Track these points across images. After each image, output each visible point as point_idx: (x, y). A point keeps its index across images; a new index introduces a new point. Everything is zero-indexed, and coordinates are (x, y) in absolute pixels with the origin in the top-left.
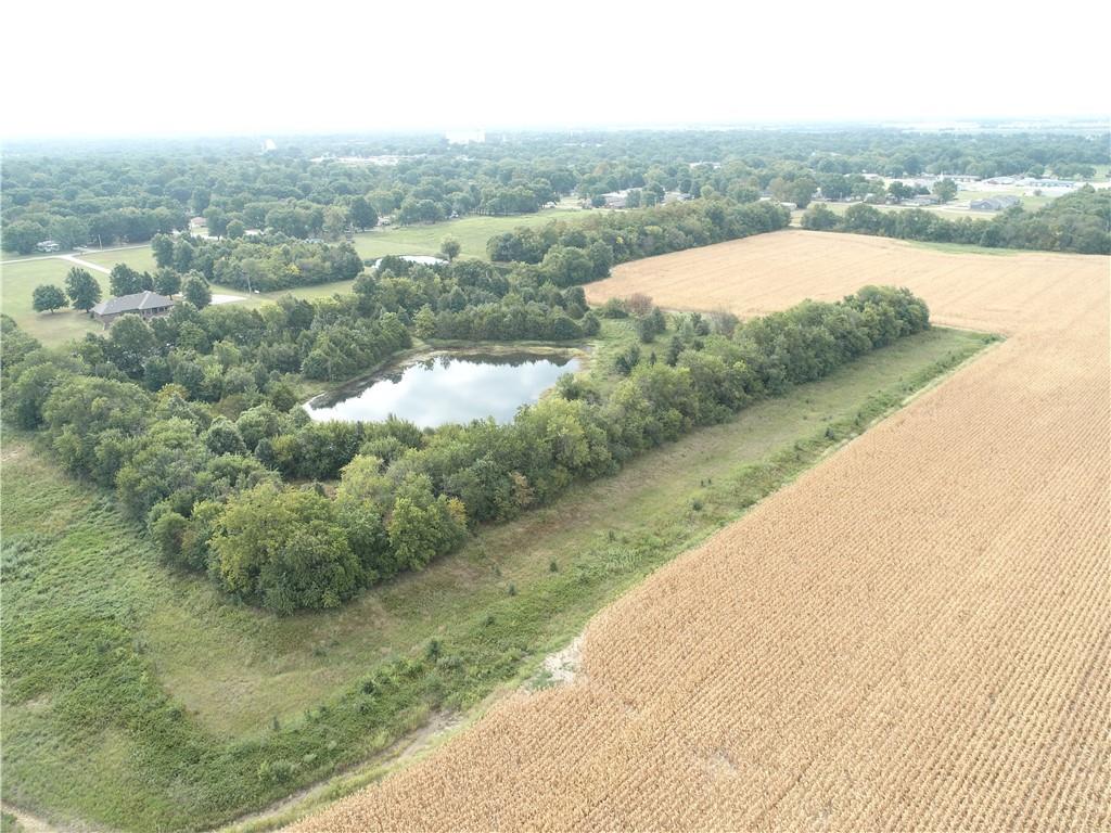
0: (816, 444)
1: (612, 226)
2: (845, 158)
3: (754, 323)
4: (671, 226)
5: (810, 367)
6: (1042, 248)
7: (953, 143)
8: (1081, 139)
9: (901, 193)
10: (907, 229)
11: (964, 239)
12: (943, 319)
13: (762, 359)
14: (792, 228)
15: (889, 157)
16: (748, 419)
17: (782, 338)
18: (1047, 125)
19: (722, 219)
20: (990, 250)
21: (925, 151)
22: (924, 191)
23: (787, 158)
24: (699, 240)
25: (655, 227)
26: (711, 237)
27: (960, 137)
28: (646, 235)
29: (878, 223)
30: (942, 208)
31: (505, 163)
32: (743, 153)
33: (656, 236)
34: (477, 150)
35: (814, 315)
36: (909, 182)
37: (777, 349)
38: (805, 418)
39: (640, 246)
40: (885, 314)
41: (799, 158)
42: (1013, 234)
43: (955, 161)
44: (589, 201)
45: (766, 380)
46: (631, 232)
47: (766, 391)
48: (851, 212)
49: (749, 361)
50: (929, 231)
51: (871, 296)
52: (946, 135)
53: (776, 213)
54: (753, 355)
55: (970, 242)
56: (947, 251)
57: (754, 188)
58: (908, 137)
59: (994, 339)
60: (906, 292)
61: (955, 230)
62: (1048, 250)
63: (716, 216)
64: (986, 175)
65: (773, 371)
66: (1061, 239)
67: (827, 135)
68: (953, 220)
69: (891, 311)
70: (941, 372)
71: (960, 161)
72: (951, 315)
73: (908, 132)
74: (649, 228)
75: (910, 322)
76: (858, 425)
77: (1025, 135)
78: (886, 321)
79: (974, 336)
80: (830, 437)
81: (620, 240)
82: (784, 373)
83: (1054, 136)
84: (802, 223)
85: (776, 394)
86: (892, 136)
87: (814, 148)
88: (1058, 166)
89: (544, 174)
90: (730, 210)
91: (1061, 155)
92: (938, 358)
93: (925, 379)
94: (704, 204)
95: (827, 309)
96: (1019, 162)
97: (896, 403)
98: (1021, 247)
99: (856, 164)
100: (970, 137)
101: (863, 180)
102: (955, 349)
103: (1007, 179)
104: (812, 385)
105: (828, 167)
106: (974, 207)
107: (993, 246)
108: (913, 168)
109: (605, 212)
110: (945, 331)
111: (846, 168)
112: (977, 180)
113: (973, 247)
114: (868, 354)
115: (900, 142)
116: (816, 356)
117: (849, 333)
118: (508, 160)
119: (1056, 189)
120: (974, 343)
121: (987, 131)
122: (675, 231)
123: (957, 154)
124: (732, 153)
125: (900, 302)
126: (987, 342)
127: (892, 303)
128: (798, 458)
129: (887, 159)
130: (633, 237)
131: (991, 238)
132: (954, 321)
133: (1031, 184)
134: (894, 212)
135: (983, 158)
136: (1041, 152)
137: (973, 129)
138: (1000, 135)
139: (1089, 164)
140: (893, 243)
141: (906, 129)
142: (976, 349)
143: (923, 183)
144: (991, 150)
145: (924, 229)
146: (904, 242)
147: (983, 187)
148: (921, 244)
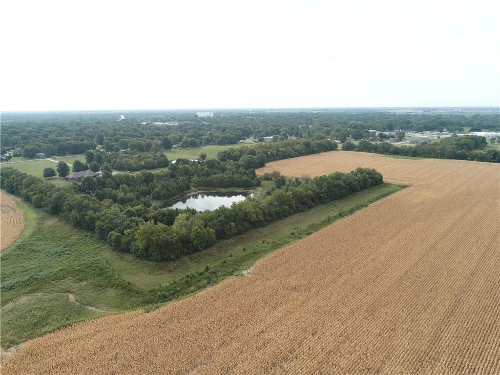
0: (335, 217)
1: (266, 148)
2: (363, 124)
3: (315, 178)
4: (289, 148)
5: (336, 194)
6: (433, 157)
7: (410, 118)
8: (463, 117)
9: (382, 137)
10: (383, 150)
11: (404, 154)
12: (389, 180)
13: (318, 190)
14: (338, 150)
15: (380, 123)
16: (312, 211)
17: (325, 183)
18: (452, 111)
19: (310, 146)
20: (414, 158)
21: (396, 121)
22: (393, 137)
23: (339, 123)
24: (300, 154)
25: (283, 149)
26: (305, 152)
27: (413, 115)
28: (279, 151)
29: (371, 148)
30: (399, 143)
31: (223, 124)
32: (321, 122)
33: (283, 152)
34: (211, 120)
35: (338, 176)
36: (387, 133)
37: (324, 188)
38: (333, 210)
39: (277, 155)
40: (365, 177)
41: (345, 123)
42: (422, 151)
43: (407, 125)
44: (257, 140)
45: (320, 198)
46: (273, 150)
47: (320, 202)
48: (360, 144)
49: (314, 191)
50: (391, 151)
51: (360, 171)
52: (408, 115)
53: (331, 144)
54: (315, 189)
55: (406, 155)
56: (397, 158)
57: (323, 135)
58: (392, 115)
59: (406, 187)
60: (374, 170)
61: (401, 151)
62: (436, 158)
63: (307, 145)
64: (420, 130)
65: (323, 195)
66: (440, 153)
67: (358, 115)
68: (399, 147)
69: (367, 176)
70: (384, 197)
71: (410, 125)
72: (392, 179)
73: (392, 113)
74: (280, 149)
75: (375, 180)
76: (351, 212)
77: (441, 115)
78: (365, 180)
79: (399, 186)
80: (341, 215)
81: (269, 153)
82: (326, 196)
84: (342, 148)
85: (323, 203)
86: (385, 115)
87: (352, 120)
88: (449, 127)
89: (239, 129)
90: (313, 143)
91: (453, 124)
92: (384, 193)
93: (378, 199)
94: (303, 140)
95: (343, 175)
96: (433, 126)
97: (366, 206)
98: (425, 157)
99: (367, 126)
100: (418, 116)
101: (368, 132)
102: (391, 190)
103: (428, 132)
104: (337, 201)
105: (356, 127)
106: (411, 143)
107: (415, 156)
108: (390, 127)
109: (263, 143)
110: (389, 184)
111: (363, 127)
112: (416, 133)
113: (408, 157)
114: (358, 191)
115: (388, 118)
116: (338, 191)
117: (351, 183)
118: (224, 124)
119: (446, 135)
120: (398, 188)
121: (425, 113)
122: (291, 150)
123: (409, 122)
124: (317, 121)
125: (371, 173)
126: (403, 188)
127: (368, 174)
128: (329, 221)
129: (380, 124)
130: (274, 152)
131: (414, 153)
132: (393, 181)
133: (437, 134)
134: (377, 144)
135: (419, 124)
136: (444, 122)
137: (421, 112)
138: (430, 115)
139: (462, 126)
140: (377, 155)
141: (392, 112)
142: (398, 190)
143: (393, 133)
144: (424, 121)
145: (389, 150)
146: (381, 155)
147: (418, 135)
148: (387, 156)
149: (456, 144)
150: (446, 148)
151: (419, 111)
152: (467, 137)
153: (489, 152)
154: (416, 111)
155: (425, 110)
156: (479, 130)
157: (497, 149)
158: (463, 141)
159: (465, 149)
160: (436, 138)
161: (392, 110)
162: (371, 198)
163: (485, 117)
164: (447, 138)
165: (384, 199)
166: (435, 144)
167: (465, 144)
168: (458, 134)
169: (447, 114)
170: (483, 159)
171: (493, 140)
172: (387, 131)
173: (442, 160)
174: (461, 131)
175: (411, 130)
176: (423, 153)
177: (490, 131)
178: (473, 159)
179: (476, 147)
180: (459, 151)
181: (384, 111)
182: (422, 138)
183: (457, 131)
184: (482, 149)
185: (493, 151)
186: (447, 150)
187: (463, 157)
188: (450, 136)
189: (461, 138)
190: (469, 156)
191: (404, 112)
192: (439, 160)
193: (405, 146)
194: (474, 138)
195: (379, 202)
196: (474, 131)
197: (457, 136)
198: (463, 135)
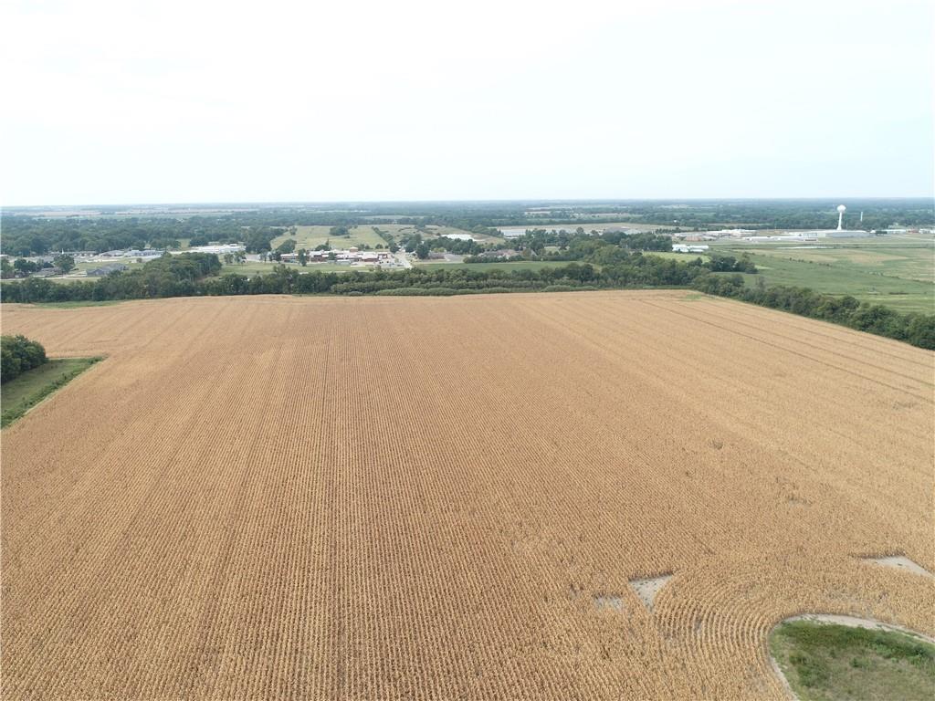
6: (137, 297)
7: (77, 227)
8: (174, 221)
9: (25, 268)
10: (31, 295)
11: (79, 297)
12: (58, 354)
18: (153, 211)
20: (99, 303)
21: (49, 233)
22: (47, 265)
27: (82, 222)
30: (65, 277)
36: (35, 260)
42: (115, 289)
43: (75, 241)
50: (50, 294)
52: (70, 221)
55: (85, 299)
58: (37, 223)
59: (97, 361)
60: (22, 338)
61: (71, 292)
62: (143, 298)
64: (102, 249)
66: (149, 289)
68: (67, 284)
70: (56, 388)
71: (79, 240)
72: (65, 350)
73: (37, 219)
75: (28, 359)
77: (135, 219)
79: (82, 361)
83: (156, 219)
86: (21, 222)
88: (154, 240)
91: (158, 234)
92: (54, 380)
93: (43, 395)
96: (126, 240)
97: (19, 415)
98: (123, 298)
100: (92, 222)
102: (67, 372)
103: (118, 252)
106: (89, 274)
107: (103, 300)
108: (40, 248)
110: (61, 361)
112: (95, 254)
113: (88, 302)
115: (29, 227)
119: (151, 255)
120: (82, 366)
121: (104, 217)
123: (76, 235)
126: (92, 363)
129: (14, 242)
131: (100, 293)
132: (68, 354)
133: (136, 254)
134: (16, 283)
135: (98, 238)
136: (142, 231)
137: (95, 215)
138: (115, 220)
139: (176, 238)
140: (20, 307)
141: (36, 216)
142: (84, 369)
143: (48, 259)
144: (106, 231)
145: (45, 293)
146: (30, 305)
147: (100, 259)
148: (46, 305)
149: (171, 270)
150: (156, 279)
151: (92, 213)
152: (189, 256)
153: (227, 279)
154: (85, 213)
155: (103, 210)
156: (205, 244)
157: (237, 273)
158: (183, 264)
159: (188, 277)
160: (134, 261)
161: (36, 211)
162: (28, 397)
163: (208, 221)
164: (153, 260)
165: (57, 392)
166: (135, 273)
167: (187, 269)
168: (172, 253)
169: (146, 216)
170: (219, 291)
171: (228, 257)
172: (33, 256)
173: (153, 300)
174: (176, 246)
175: (83, 249)
176: (117, 292)
177: (222, 244)
178: (204, 293)
179: (206, 272)
180: (180, 282)
181: (16, 214)
182: (109, 264)
183: (168, 247)
184: (215, 275)
185: (233, 276)
186: (158, 282)
187: (189, 292)
188: (159, 256)
189: (178, 259)
190: (198, 289)
191: (62, 215)
192: (150, 300)
193: (79, 282)
194: (200, 258)
195: (48, 400)
196: (197, 246)
197: (170, 256)
198: (180, 253)
